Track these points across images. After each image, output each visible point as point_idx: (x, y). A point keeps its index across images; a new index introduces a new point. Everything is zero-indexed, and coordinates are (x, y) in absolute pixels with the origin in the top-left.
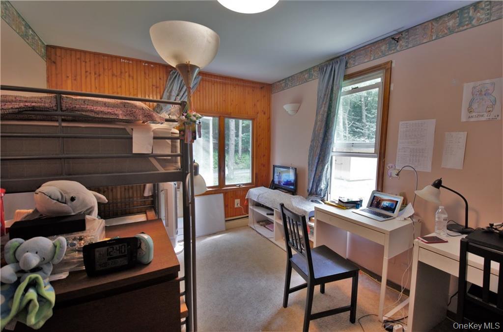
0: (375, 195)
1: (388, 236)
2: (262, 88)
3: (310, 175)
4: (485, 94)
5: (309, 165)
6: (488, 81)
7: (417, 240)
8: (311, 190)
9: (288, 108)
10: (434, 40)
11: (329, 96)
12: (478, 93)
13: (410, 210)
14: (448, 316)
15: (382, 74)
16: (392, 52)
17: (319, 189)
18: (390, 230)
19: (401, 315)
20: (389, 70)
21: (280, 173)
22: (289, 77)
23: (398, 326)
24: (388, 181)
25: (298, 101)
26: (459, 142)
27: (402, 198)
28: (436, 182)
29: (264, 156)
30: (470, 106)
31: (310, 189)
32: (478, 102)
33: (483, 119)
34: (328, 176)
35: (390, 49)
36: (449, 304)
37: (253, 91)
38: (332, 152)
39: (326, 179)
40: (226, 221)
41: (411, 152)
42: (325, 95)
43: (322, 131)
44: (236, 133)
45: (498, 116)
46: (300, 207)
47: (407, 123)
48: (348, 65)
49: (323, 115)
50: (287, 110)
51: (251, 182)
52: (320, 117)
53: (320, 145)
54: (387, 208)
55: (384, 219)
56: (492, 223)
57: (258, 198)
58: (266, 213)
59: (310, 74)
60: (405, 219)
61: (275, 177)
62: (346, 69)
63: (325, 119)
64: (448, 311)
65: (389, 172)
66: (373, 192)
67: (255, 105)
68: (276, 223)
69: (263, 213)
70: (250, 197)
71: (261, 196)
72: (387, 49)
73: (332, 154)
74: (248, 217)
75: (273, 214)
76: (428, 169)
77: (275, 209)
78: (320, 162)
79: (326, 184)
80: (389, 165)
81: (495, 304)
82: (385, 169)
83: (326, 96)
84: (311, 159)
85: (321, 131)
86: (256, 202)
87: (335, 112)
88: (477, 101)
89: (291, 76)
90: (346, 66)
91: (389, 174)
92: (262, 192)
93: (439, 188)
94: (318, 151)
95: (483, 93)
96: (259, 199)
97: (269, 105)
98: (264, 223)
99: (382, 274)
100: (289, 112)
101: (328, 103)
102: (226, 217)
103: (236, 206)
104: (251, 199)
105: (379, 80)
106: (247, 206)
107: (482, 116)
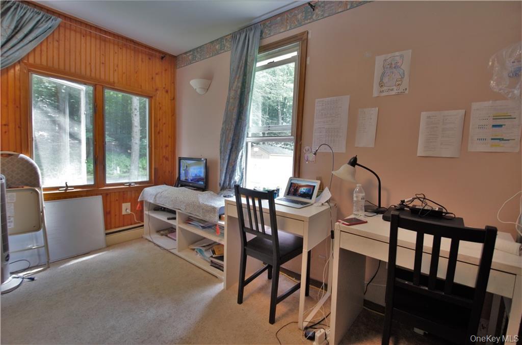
0: (292, 182)
1: (308, 223)
2: (162, 58)
3: (222, 165)
4: (395, 67)
5: (221, 153)
6: (397, 54)
7: (337, 223)
8: (224, 183)
9: (195, 84)
10: (349, 9)
11: (243, 68)
12: (388, 66)
13: (327, 195)
14: (364, 306)
15: (298, 48)
16: (309, 21)
17: (232, 182)
18: (309, 216)
19: (322, 315)
20: (306, 41)
21: (187, 167)
22: (197, 48)
23: (320, 332)
24: (305, 165)
25: (208, 78)
26: (371, 119)
27: (319, 182)
28: (352, 160)
29: (167, 146)
30: (381, 80)
31: (222, 182)
32: (389, 76)
33: (393, 93)
34: (243, 165)
35: (306, 18)
36: (366, 292)
37: (150, 59)
38: (247, 137)
39: (240, 168)
40: (107, 234)
41: (326, 132)
42: (238, 67)
43: (236, 110)
44: (141, 130)
45: (406, 89)
46: (207, 204)
47: (323, 101)
48: (263, 35)
49: (237, 91)
50: (195, 88)
51: (148, 180)
52: (232, 93)
53: (233, 127)
54: (304, 195)
55: (302, 206)
56: (403, 200)
57: (155, 198)
58: (166, 218)
59: (221, 45)
60: (322, 204)
61: (181, 172)
62: (261, 39)
63: (238, 96)
64: (365, 300)
65: (306, 156)
66: (291, 179)
67: (152, 78)
68: (179, 227)
69: (163, 217)
70: (145, 199)
71: (159, 195)
72: (303, 18)
73: (246, 140)
74: (143, 226)
75: (175, 219)
76: (343, 150)
77: (177, 211)
78: (233, 150)
79: (240, 175)
80: (306, 148)
81: (427, 287)
82: (302, 152)
83: (239, 69)
84: (223, 145)
85: (234, 111)
86: (153, 204)
87: (250, 89)
88: (387, 74)
89: (200, 47)
90: (261, 36)
91: (306, 158)
92: (160, 190)
93: (354, 166)
94: (231, 136)
95: (394, 66)
96: (157, 199)
97: (173, 82)
98: (167, 232)
99: (301, 272)
100: (197, 90)
101: (241, 77)
102: (106, 229)
103: (124, 213)
104: (146, 202)
105: (295, 54)
106: (142, 211)
107: (392, 90)
